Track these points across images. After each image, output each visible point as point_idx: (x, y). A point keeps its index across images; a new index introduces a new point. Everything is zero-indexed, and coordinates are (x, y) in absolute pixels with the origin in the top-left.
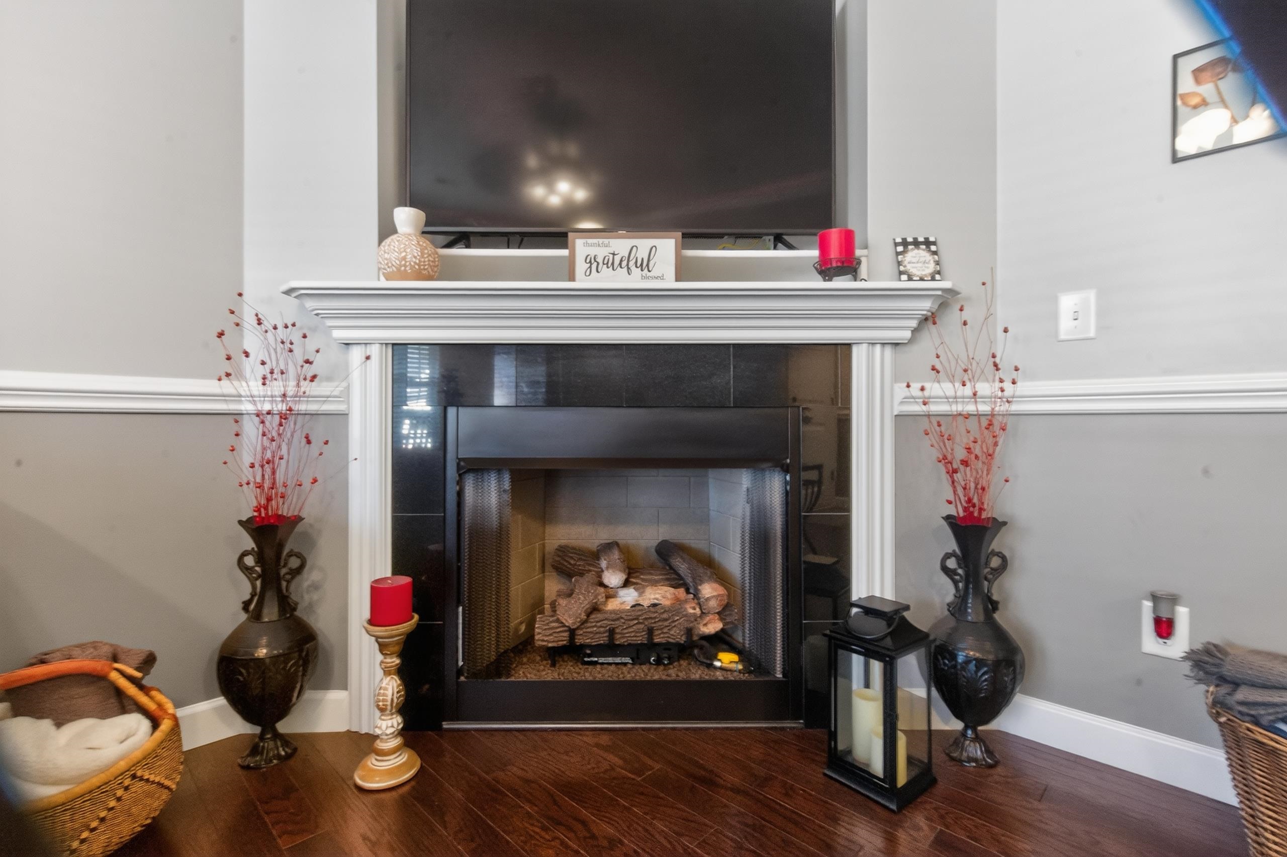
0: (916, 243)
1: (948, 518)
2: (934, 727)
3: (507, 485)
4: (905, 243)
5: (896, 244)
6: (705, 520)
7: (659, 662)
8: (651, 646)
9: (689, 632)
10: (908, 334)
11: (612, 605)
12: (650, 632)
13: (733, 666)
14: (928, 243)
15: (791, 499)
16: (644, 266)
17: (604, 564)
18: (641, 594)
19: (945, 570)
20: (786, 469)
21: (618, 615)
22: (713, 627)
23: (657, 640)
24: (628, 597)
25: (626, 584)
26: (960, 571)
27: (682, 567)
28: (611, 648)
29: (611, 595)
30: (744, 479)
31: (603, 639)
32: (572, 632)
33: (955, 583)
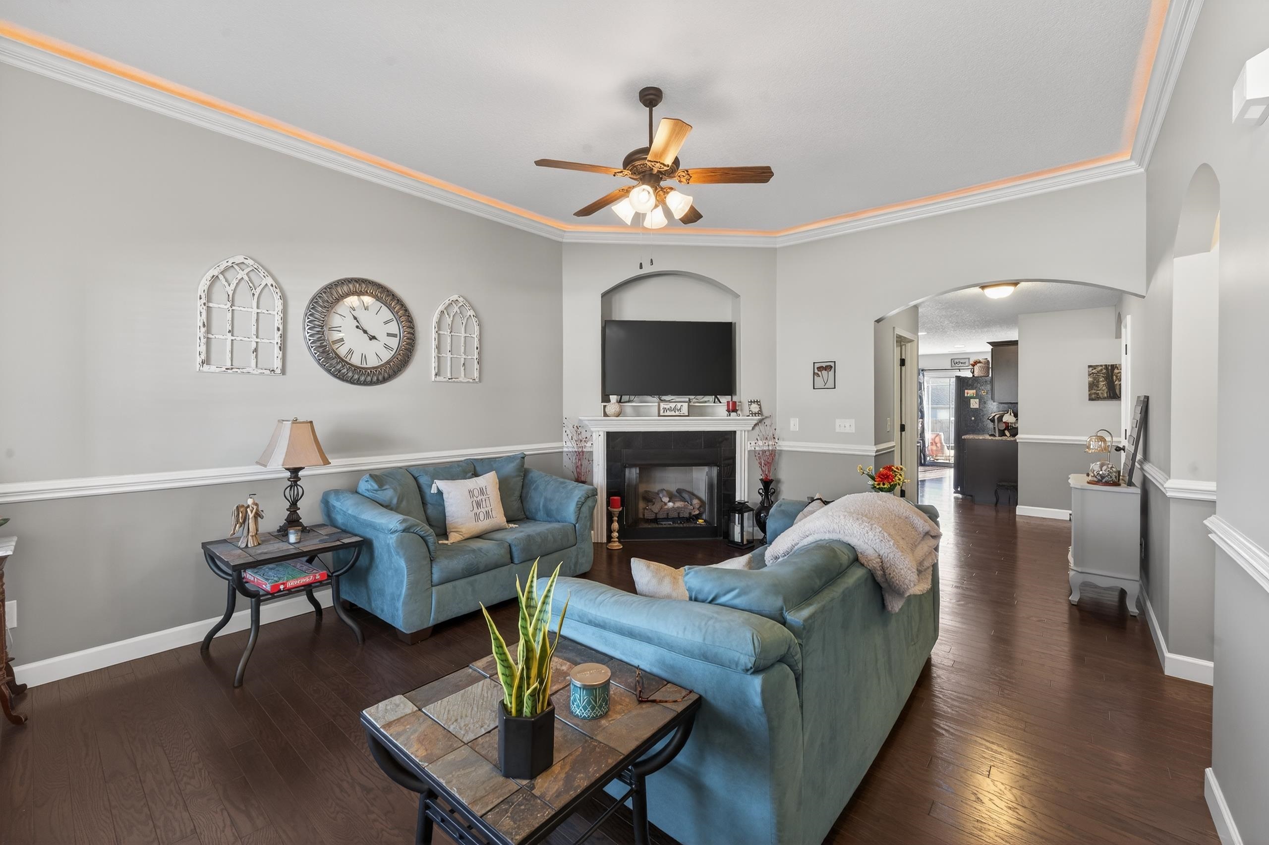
0: (754, 402)
1: (761, 480)
2: (754, 538)
3: (638, 472)
4: (751, 402)
5: (749, 402)
6: (692, 481)
7: (681, 523)
8: (679, 518)
9: (690, 513)
10: (751, 428)
11: (666, 507)
12: (679, 513)
13: (703, 523)
14: (757, 402)
15: (719, 475)
16: (680, 410)
17: (661, 495)
18: (674, 503)
19: (759, 493)
20: (718, 466)
21: (668, 509)
22: (697, 512)
23: (680, 516)
24: (671, 504)
25: (669, 502)
26: (763, 494)
27: (686, 496)
28: (667, 519)
29: (666, 504)
30: (706, 469)
31: (665, 516)
32: (656, 514)
33: (762, 496)
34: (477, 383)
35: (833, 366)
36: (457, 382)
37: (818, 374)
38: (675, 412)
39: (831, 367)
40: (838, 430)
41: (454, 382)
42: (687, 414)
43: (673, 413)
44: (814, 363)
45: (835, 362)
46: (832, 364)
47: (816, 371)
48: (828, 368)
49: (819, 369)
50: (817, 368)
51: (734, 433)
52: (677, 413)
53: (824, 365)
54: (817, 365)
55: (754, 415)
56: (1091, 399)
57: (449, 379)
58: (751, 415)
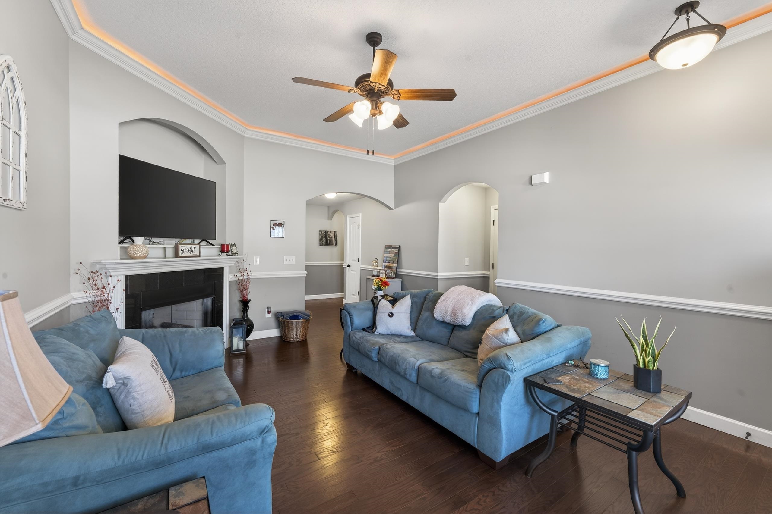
1: (240, 301)
4: (232, 245)
14: (234, 245)
16: (193, 252)
20: (212, 297)
35: (283, 224)
37: (273, 228)
38: (190, 253)
39: (282, 224)
40: (285, 263)
42: (199, 255)
43: (188, 254)
44: (271, 221)
45: (284, 221)
46: (283, 223)
47: (272, 226)
48: (280, 225)
49: (274, 225)
50: (273, 224)
51: (223, 268)
52: (192, 254)
53: (278, 223)
54: (273, 222)
55: (235, 255)
56: (320, 245)
58: (233, 255)
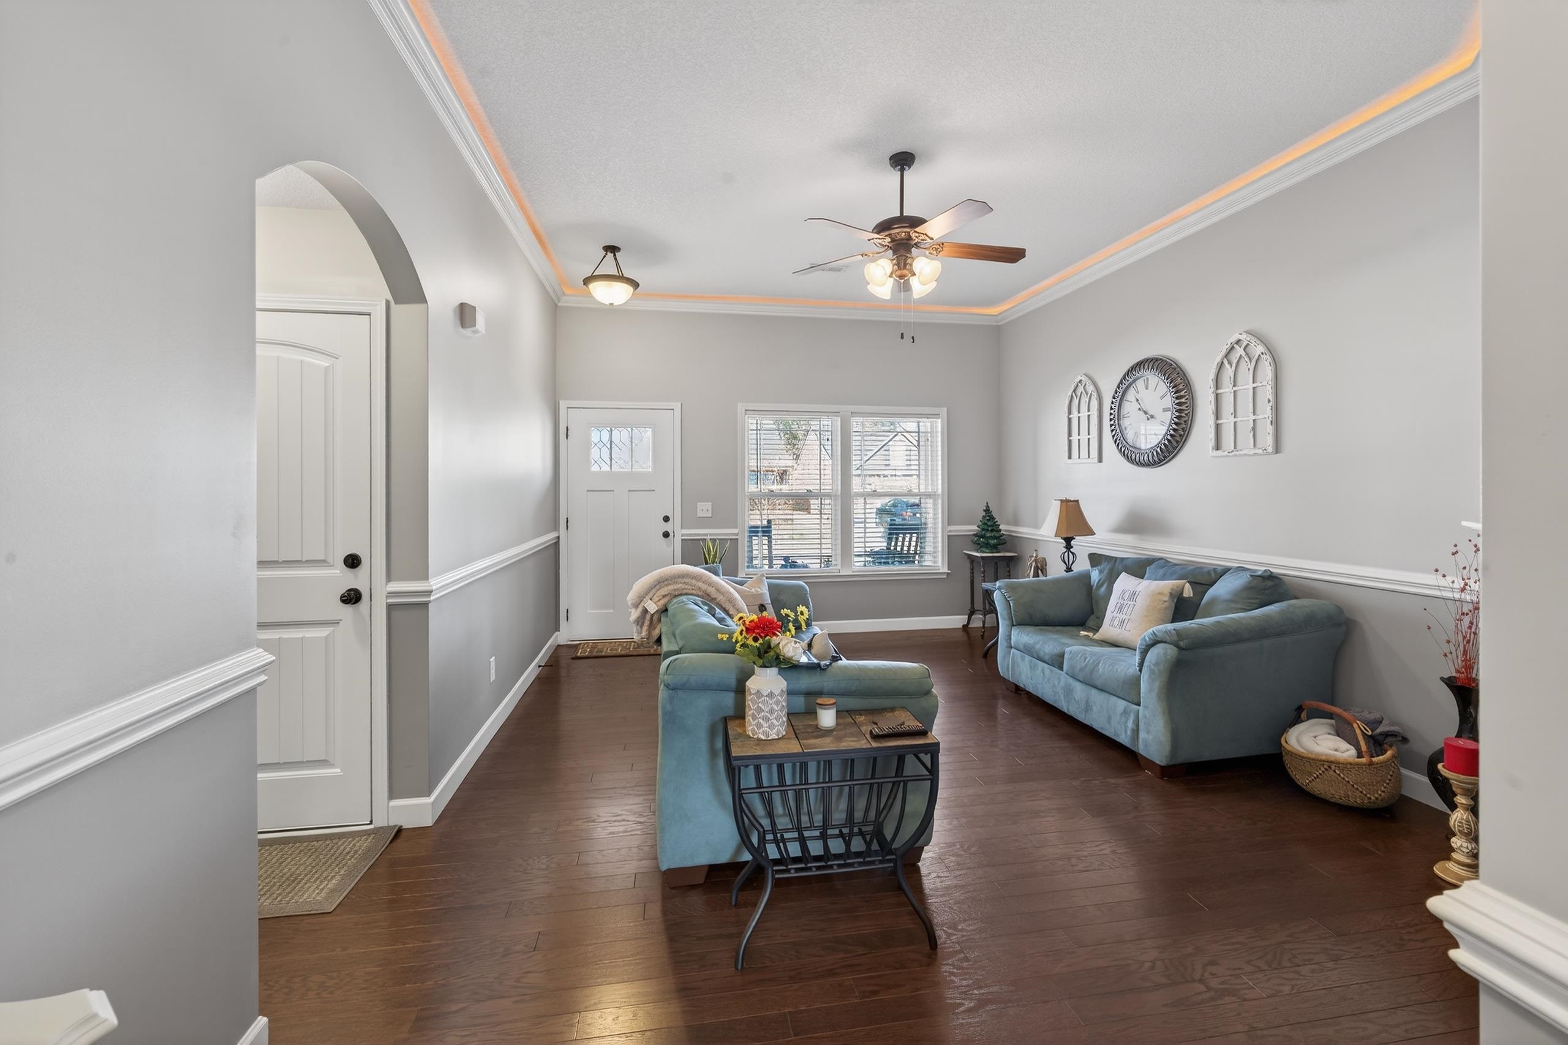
34: (1269, 454)
36: (1241, 455)
41: (1236, 455)
57: (1229, 452)
